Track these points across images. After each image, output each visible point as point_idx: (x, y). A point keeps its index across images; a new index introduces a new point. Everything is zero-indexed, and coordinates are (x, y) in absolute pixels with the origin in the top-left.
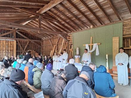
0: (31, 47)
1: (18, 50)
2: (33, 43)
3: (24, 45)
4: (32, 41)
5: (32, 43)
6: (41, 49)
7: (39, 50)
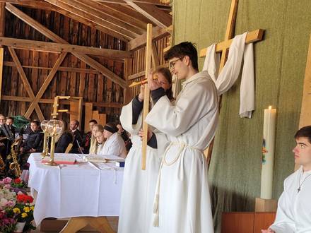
0: (73, 83)
1: (14, 91)
2: (84, 60)
3: (40, 72)
4: (79, 52)
5: (79, 62)
6: (122, 95)
7: (113, 100)
